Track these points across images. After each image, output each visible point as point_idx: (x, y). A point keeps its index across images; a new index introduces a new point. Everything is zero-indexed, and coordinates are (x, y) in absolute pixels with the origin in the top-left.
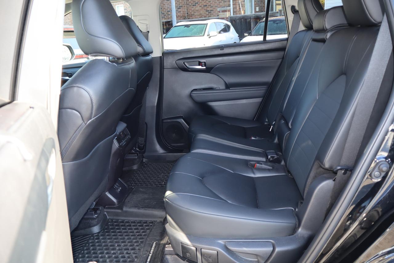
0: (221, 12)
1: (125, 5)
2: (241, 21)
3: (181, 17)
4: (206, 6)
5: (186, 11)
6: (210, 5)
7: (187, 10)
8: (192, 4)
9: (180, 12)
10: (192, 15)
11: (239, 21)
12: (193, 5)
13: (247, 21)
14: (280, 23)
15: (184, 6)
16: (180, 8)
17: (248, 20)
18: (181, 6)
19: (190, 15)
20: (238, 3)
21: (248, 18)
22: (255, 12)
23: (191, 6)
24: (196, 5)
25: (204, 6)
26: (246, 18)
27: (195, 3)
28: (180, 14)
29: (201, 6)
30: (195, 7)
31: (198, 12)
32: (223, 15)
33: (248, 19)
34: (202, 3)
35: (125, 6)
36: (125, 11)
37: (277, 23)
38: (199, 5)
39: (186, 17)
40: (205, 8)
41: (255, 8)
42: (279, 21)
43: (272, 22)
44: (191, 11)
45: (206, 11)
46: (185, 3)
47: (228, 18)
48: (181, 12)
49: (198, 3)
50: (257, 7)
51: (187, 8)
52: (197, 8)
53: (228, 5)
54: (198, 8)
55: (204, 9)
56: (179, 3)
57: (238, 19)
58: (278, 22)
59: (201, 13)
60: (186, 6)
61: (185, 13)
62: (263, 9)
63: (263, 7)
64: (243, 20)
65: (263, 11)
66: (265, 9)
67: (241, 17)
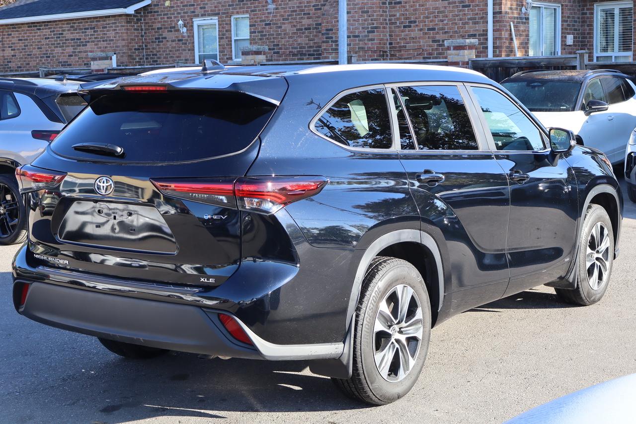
0: (452, 48)
1: (252, 16)
2: (497, 71)
3: (375, 52)
4: (433, 29)
5: (388, 37)
6: (443, 29)
7: (390, 36)
8: (402, 23)
9: (372, 40)
10: (400, 47)
12: (405, 27)
13: (510, 71)
15: (384, 28)
16: (373, 32)
18: (376, 28)
19: (395, 47)
20: (508, 28)
23: (399, 27)
24: (410, 26)
25: (429, 29)
27: (410, 22)
28: (372, 44)
29: (421, 30)
30: (409, 31)
31: (415, 42)
32: (456, 57)
33: (513, 68)
34: (425, 22)
35: (252, 18)
36: (250, 29)
38: (417, 26)
39: (386, 52)
40: (432, 35)
41: (564, 38)
44: (400, 39)
45: (434, 41)
46: (386, 20)
47: (468, 62)
48: (374, 40)
49: (415, 22)
50: (567, 36)
51: (390, 32)
52: (413, 35)
53: (483, 31)
54: (416, 33)
55: (429, 37)
56: (372, 20)
57: (490, 67)
59: (421, 44)
60: (390, 28)
61: (385, 44)
62: (588, 39)
63: (588, 36)
64: (501, 69)
65: (587, 44)
66: (592, 40)
67: (496, 62)
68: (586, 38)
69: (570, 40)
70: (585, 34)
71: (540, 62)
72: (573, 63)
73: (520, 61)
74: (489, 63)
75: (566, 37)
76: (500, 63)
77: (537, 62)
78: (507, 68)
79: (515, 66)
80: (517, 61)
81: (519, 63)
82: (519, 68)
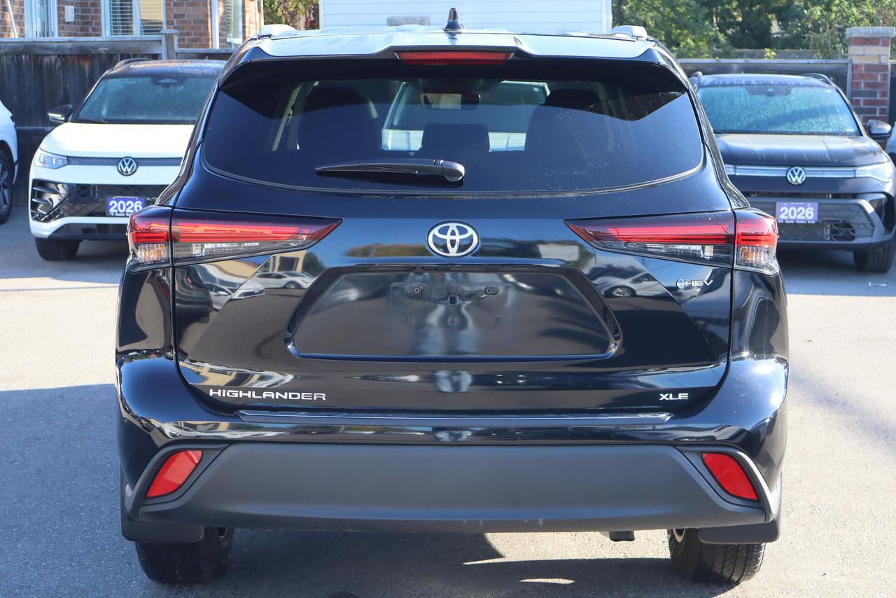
2: (20, 62)
11: (12, 60)
13: (42, 62)
14: (175, 84)
17: (46, 60)
21: (48, 52)
22: (59, 22)
26: (38, 51)
33: (47, 55)
37: (167, 85)
41: (61, 10)
42: (173, 78)
43: (148, 80)
50: (66, 7)
57: (6, 54)
58: (168, 81)
62: (93, 14)
63: (93, 8)
64: (28, 58)
65: (91, 22)
66: (99, 15)
67: (18, 45)
68: (89, 11)
69: (70, 13)
70: (87, 6)
71: (98, 48)
72: (155, 50)
73: (62, 44)
74: (5, 46)
75: (64, 9)
76: (26, 47)
77: (93, 47)
78: (37, 56)
79: (52, 53)
80: (56, 45)
81: (59, 47)
82: (59, 56)
